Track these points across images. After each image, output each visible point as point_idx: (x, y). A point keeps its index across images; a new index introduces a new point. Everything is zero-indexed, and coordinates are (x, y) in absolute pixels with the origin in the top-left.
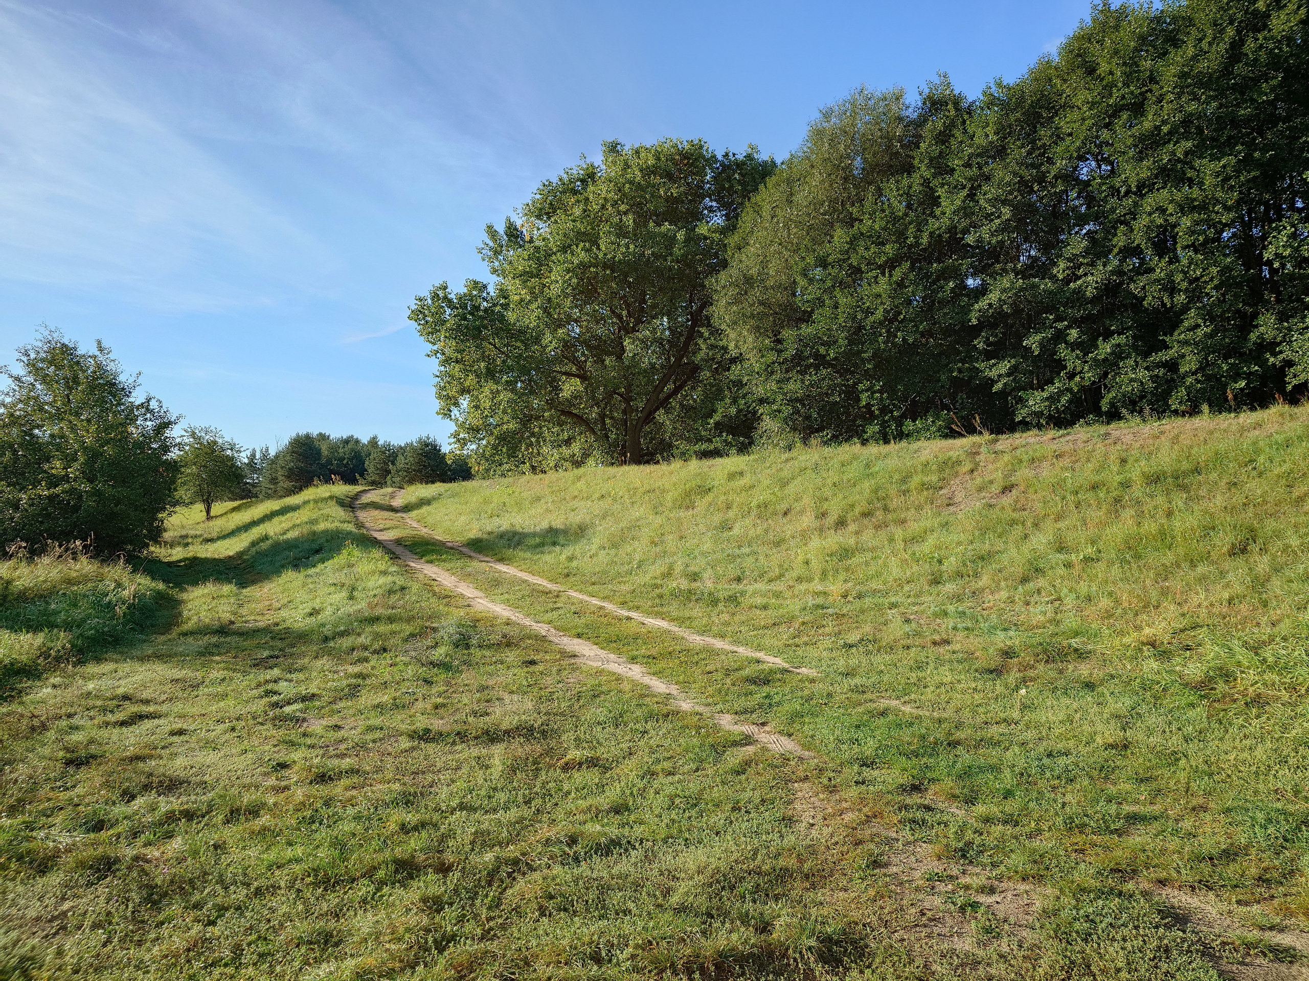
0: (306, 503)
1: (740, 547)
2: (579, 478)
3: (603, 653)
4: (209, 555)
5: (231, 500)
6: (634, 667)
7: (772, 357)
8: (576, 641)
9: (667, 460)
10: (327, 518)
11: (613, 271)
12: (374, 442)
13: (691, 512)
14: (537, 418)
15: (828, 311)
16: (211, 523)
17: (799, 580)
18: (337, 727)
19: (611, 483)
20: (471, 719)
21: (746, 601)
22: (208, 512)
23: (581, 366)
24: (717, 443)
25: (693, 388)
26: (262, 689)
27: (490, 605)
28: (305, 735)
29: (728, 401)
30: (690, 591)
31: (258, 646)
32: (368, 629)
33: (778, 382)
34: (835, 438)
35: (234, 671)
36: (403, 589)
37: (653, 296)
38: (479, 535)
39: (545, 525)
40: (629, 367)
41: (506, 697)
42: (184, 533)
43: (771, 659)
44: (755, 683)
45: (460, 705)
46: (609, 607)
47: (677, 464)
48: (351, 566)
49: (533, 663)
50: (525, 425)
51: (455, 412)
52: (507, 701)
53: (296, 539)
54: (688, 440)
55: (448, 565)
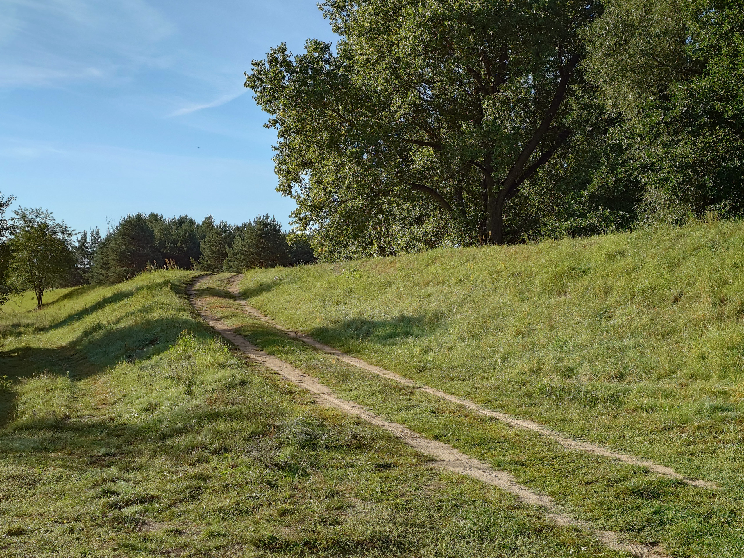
0: (139, 289)
1: (621, 339)
2: (434, 260)
3: (464, 458)
4: (41, 345)
5: (63, 286)
6: (500, 474)
7: (657, 116)
8: (434, 443)
9: (534, 239)
10: (161, 305)
11: (470, 24)
12: (208, 222)
13: (563, 298)
14: (386, 193)
15: (725, 61)
16: (43, 312)
17: (694, 377)
18: (178, 532)
19: (469, 266)
20: (320, 528)
21: (630, 402)
22: (40, 299)
23: (433, 133)
24: (592, 219)
25: (564, 156)
26: (100, 489)
27: (338, 402)
28: (145, 539)
29: (605, 169)
30: (563, 389)
31: (94, 443)
32: (208, 427)
33: (665, 145)
34: (734, 210)
35: (71, 468)
36: (243, 383)
37: (516, 51)
38: (324, 324)
39: (396, 313)
40: (488, 133)
41: (358, 504)
42: (16, 321)
43: (661, 469)
44: (643, 496)
45: (307, 512)
46: (470, 405)
47: (545, 244)
48: (187, 357)
49: (386, 467)
50: (372, 202)
51: (296, 188)
52: (359, 509)
53: (130, 329)
54: (558, 215)
55: (292, 358)
